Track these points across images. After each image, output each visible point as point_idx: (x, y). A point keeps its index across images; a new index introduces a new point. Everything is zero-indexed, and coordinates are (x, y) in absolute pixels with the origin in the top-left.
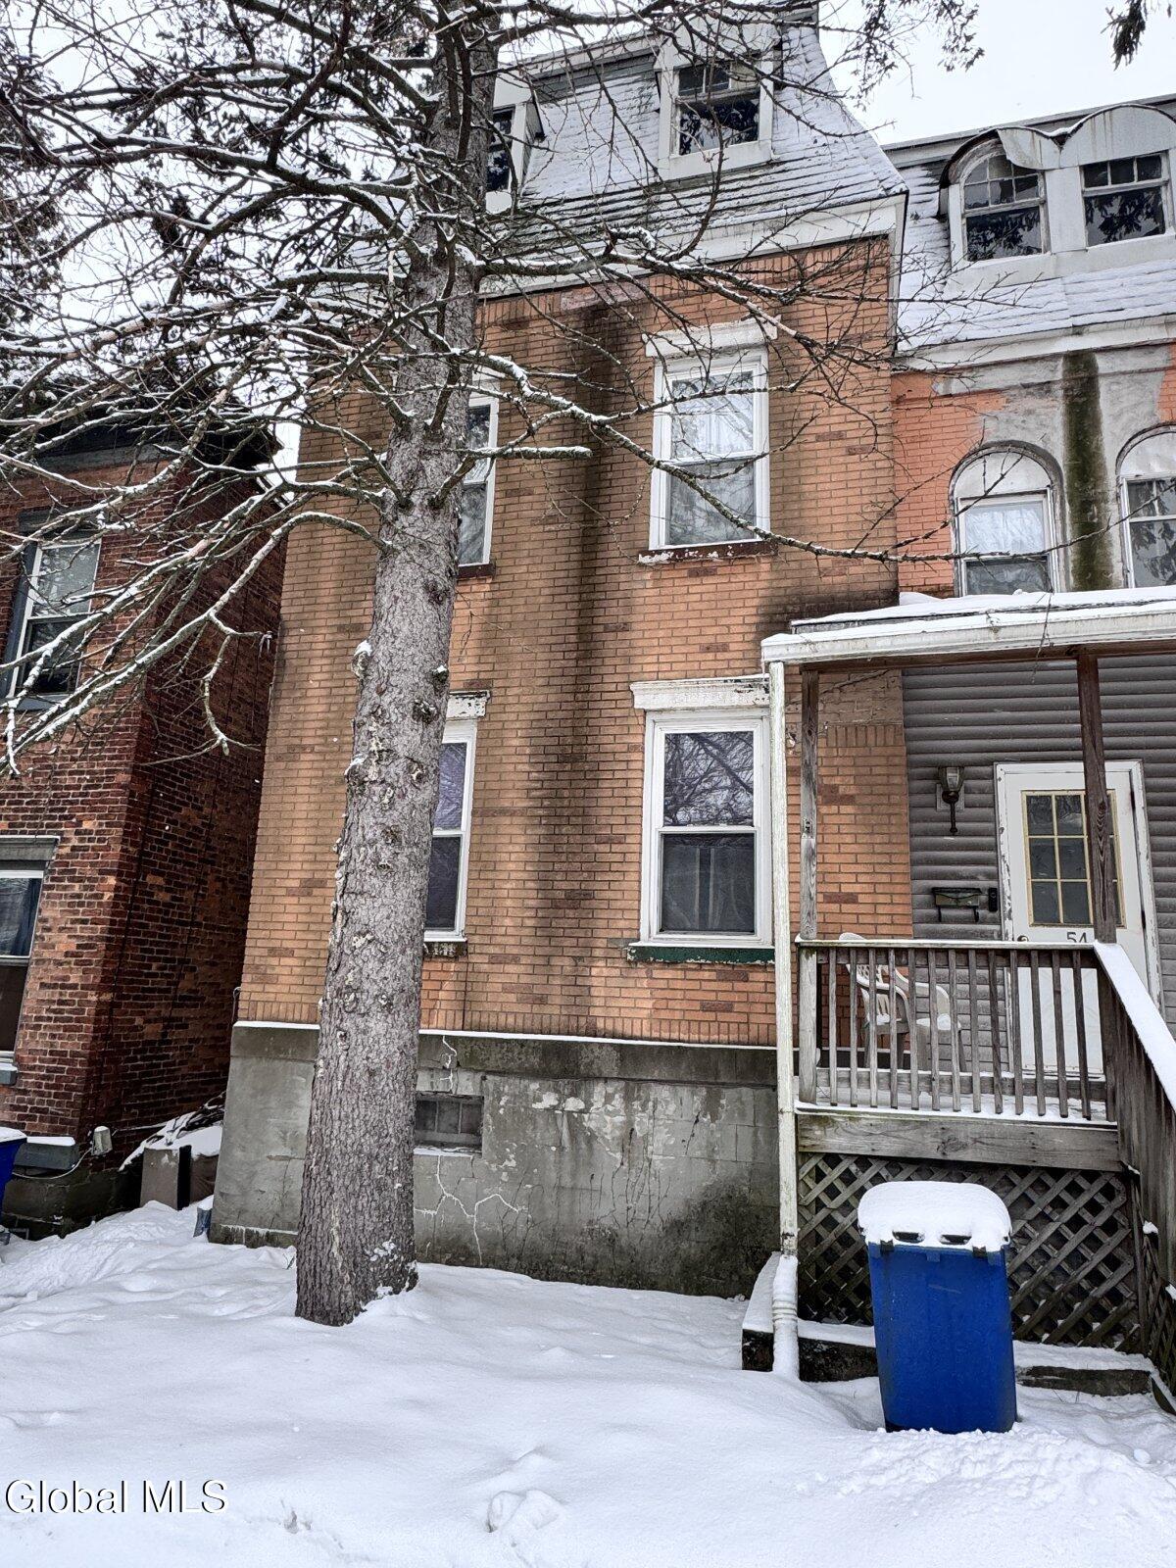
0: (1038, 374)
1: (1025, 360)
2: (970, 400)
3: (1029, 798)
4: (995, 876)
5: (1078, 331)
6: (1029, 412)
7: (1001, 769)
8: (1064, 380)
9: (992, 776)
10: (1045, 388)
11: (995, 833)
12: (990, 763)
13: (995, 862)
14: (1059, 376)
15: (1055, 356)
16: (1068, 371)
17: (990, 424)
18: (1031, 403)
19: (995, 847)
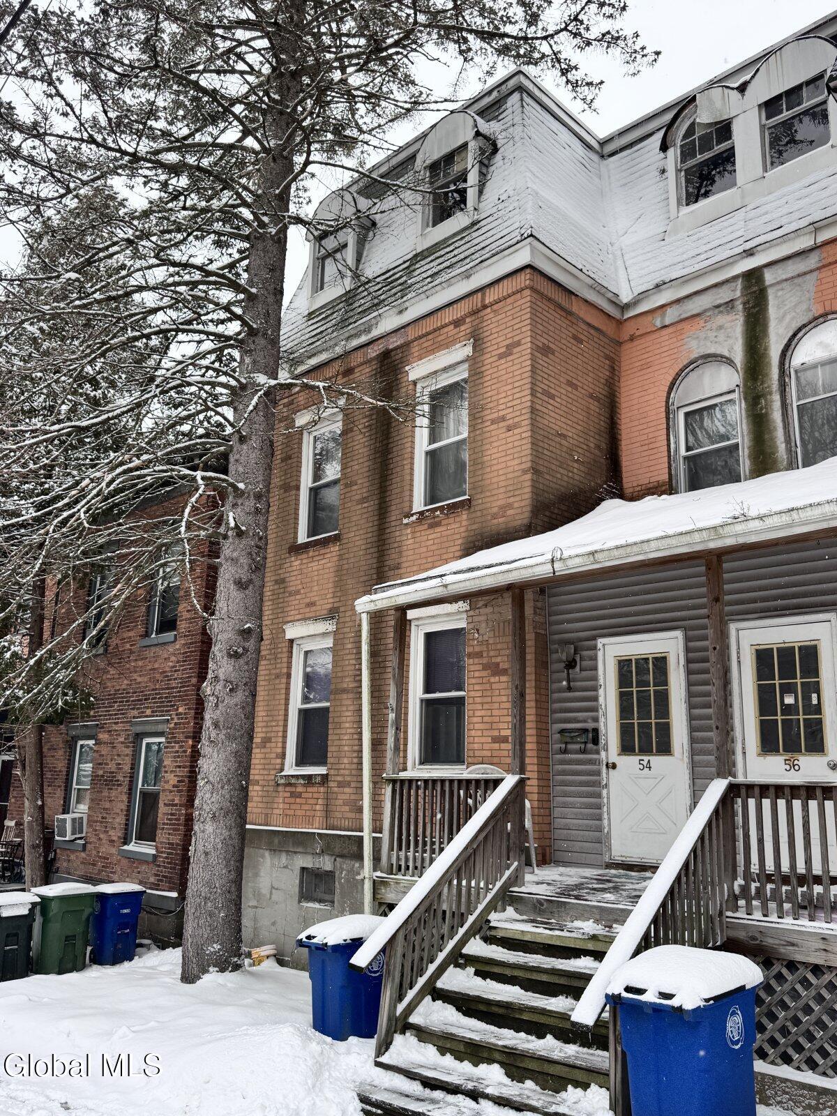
0: (724, 295)
1: (716, 286)
2: (680, 326)
3: (620, 662)
4: (596, 720)
5: (749, 253)
6: (721, 327)
7: (600, 642)
8: (742, 295)
9: (595, 648)
10: (730, 304)
11: (595, 689)
12: (594, 638)
13: (595, 709)
14: (738, 293)
15: (735, 278)
16: (745, 288)
17: (694, 344)
18: (722, 319)
19: (596, 699)
